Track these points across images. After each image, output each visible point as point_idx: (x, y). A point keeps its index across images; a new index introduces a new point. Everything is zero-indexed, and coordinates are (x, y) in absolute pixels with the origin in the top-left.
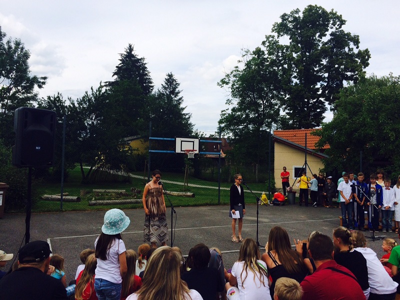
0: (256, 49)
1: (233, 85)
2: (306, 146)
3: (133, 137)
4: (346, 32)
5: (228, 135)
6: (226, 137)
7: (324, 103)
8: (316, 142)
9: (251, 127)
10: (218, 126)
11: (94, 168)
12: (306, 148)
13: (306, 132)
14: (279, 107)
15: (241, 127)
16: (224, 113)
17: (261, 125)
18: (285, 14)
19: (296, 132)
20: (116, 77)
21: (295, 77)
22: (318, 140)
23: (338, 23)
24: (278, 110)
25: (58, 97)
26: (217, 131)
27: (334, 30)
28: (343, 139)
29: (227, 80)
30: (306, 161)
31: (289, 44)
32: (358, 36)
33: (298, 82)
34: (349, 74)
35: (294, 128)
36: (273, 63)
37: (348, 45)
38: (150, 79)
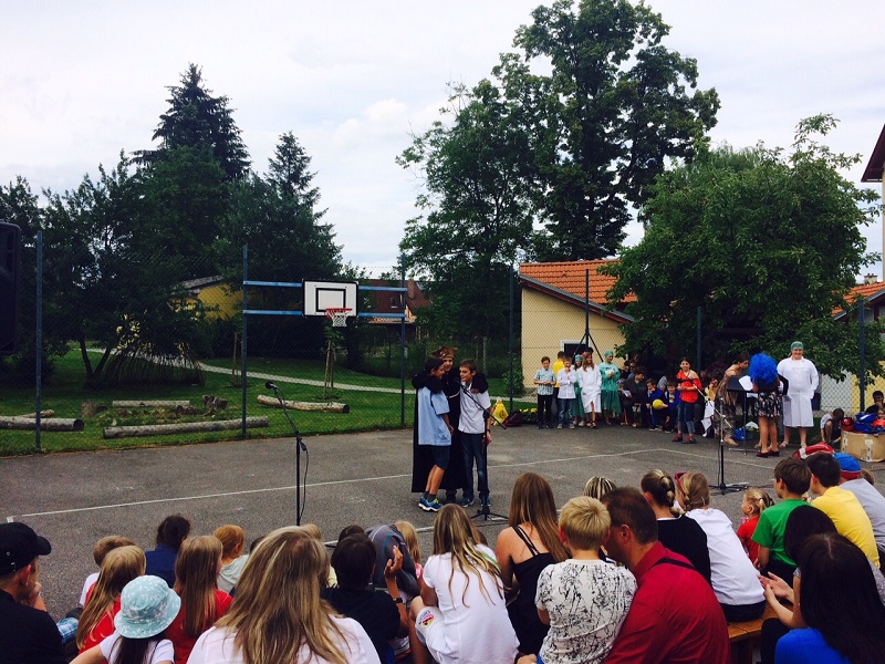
0: (481, 83)
1: (431, 163)
2: (587, 297)
3: (204, 281)
4: (670, 52)
5: (421, 275)
6: (416, 278)
7: (624, 203)
8: (609, 288)
9: (470, 255)
10: (399, 254)
11: (113, 353)
12: (588, 301)
13: (588, 267)
14: (531, 212)
15: (448, 257)
16: (412, 225)
17: (492, 250)
18: (542, 6)
19: (567, 268)
20: (160, 139)
21: (564, 148)
22: (612, 283)
23: (654, 31)
24: (530, 219)
25: (20, 187)
26: (397, 265)
27: (644, 46)
28: (662, 281)
29: (416, 152)
30: (587, 330)
31: (550, 75)
32: (695, 61)
33: (571, 159)
34: (675, 142)
35: (563, 259)
36: (517, 115)
37: (675, 80)
38: (241, 146)
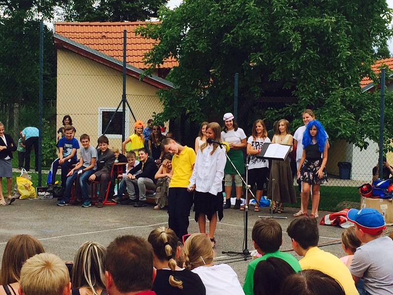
12: (125, 65)
22: (151, 47)
30: (124, 96)
